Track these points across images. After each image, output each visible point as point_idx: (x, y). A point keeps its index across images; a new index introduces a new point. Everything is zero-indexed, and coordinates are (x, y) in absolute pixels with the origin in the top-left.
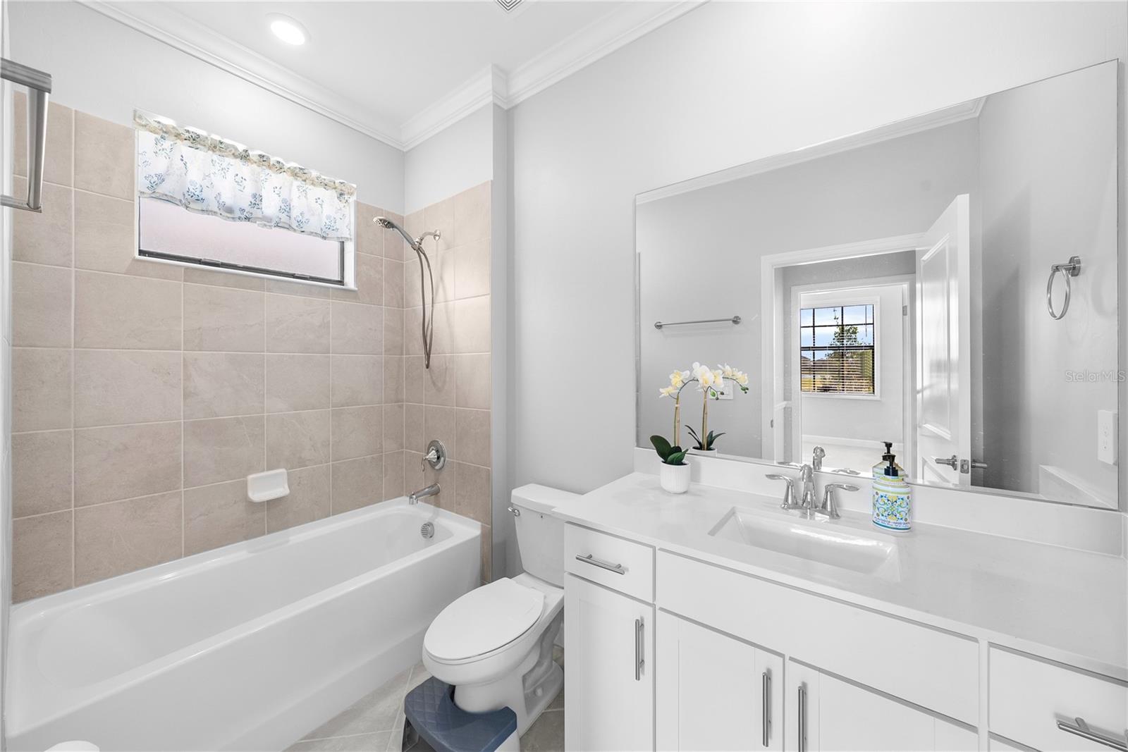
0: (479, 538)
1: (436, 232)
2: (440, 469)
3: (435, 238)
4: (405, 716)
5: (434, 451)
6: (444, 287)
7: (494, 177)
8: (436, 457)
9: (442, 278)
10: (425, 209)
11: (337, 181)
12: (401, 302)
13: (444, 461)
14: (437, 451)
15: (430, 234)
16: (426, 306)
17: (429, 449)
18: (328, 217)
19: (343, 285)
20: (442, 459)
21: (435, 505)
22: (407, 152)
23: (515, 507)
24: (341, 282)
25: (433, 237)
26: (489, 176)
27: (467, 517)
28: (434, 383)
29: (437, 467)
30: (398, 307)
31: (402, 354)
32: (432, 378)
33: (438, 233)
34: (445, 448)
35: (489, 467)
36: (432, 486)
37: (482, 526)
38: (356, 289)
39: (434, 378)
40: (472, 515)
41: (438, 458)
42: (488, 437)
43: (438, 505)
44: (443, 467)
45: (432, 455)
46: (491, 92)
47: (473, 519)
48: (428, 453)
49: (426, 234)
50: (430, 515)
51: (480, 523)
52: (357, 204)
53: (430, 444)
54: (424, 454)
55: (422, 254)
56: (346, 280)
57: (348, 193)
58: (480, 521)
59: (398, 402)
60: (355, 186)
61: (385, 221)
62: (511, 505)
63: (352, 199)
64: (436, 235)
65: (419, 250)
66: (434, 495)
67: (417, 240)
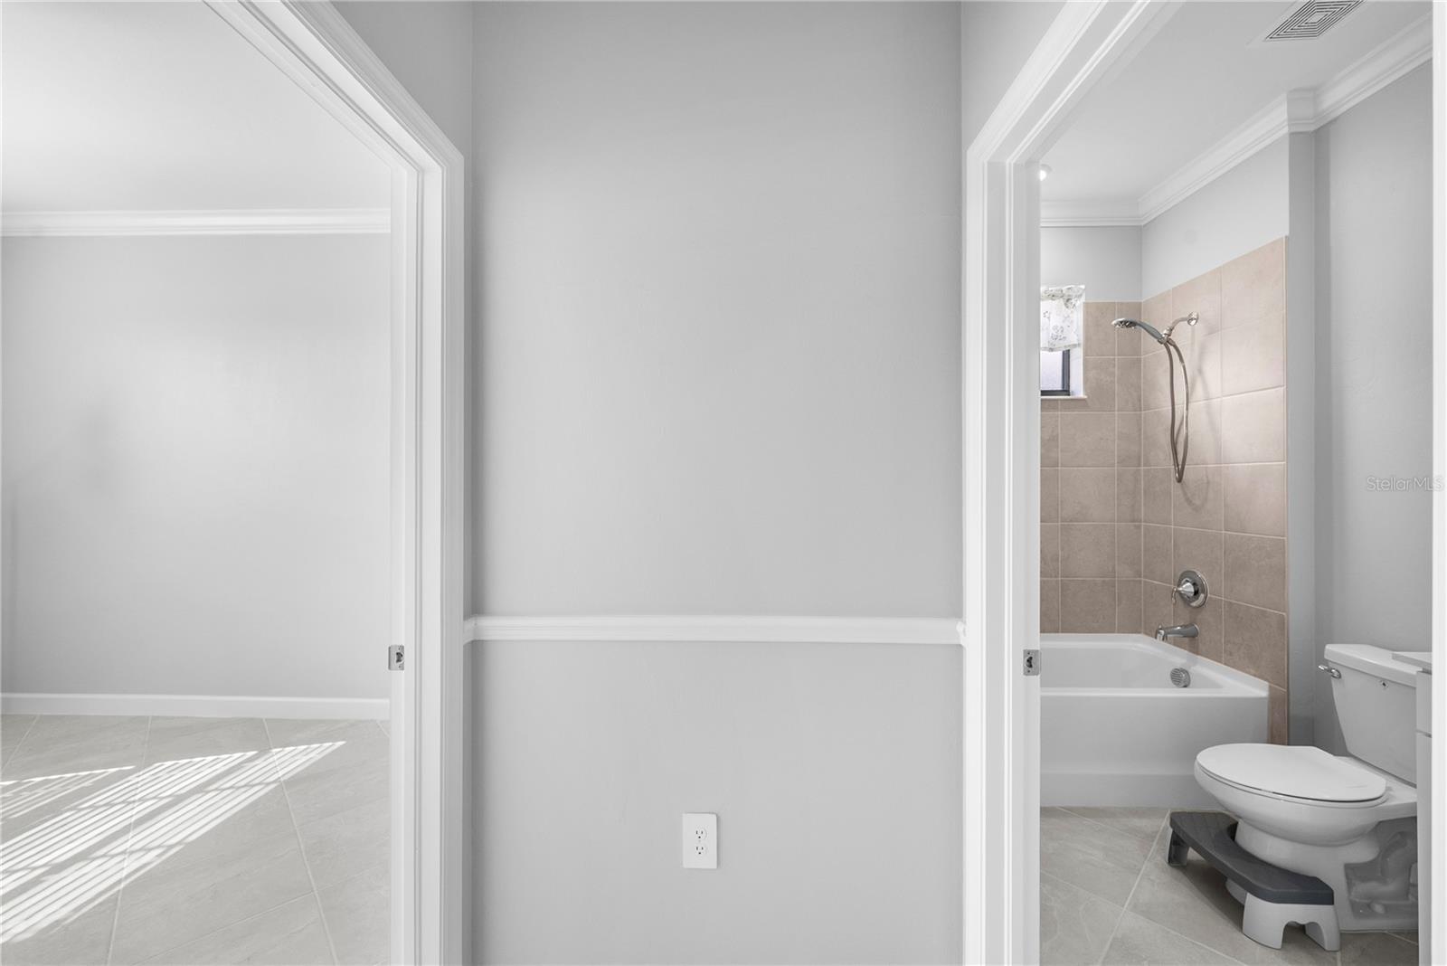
0: (1267, 701)
1: (1191, 314)
2: (1200, 606)
3: (1189, 323)
4: (1171, 830)
5: (1188, 584)
6: (1204, 383)
7: (1290, 232)
8: (1193, 590)
9: (1200, 371)
10: (1174, 289)
11: (1064, 288)
12: (1139, 403)
13: (1206, 598)
14: (1194, 584)
15: (1183, 320)
16: (1176, 407)
17: (1180, 581)
18: (1055, 328)
19: (1069, 395)
20: (1202, 596)
21: (1190, 651)
22: (1145, 226)
23: (1331, 665)
24: (1066, 391)
25: (1186, 322)
26: (1284, 230)
27: (1243, 671)
28: (1189, 501)
29: (1194, 604)
30: (1135, 411)
31: (1139, 465)
32: (1185, 494)
33: (1194, 316)
34: (1206, 582)
35: (1284, 612)
36: (1185, 626)
37: (1270, 687)
38: (1086, 397)
39: (1189, 495)
40: (1253, 671)
41: (1196, 593)
42: (1281, 572)
43: (1195, 650)
44: (1204, 603)
45: (1188, 588)
46: (1286, 123)
47: (1255, 676)
48: (1179, 585)
49: (1176, 322)
50: (1184, 661)
51: (1266, 683)
52: (1087, 305)
53: (1182, 575)
54: (1172, 586)
55: (1171, 348)
56: (1072, 388)
57: (1076, 296)
58: (1266, 680)
59: (1133, 521)
60: (1083, 287)
61: (1126, 322)
62: (1326, 662)
63: (1080, 303)
64: (1192, 319)
65: (1168, 342)
66: (1190, 639)
67: (1165, 332)
